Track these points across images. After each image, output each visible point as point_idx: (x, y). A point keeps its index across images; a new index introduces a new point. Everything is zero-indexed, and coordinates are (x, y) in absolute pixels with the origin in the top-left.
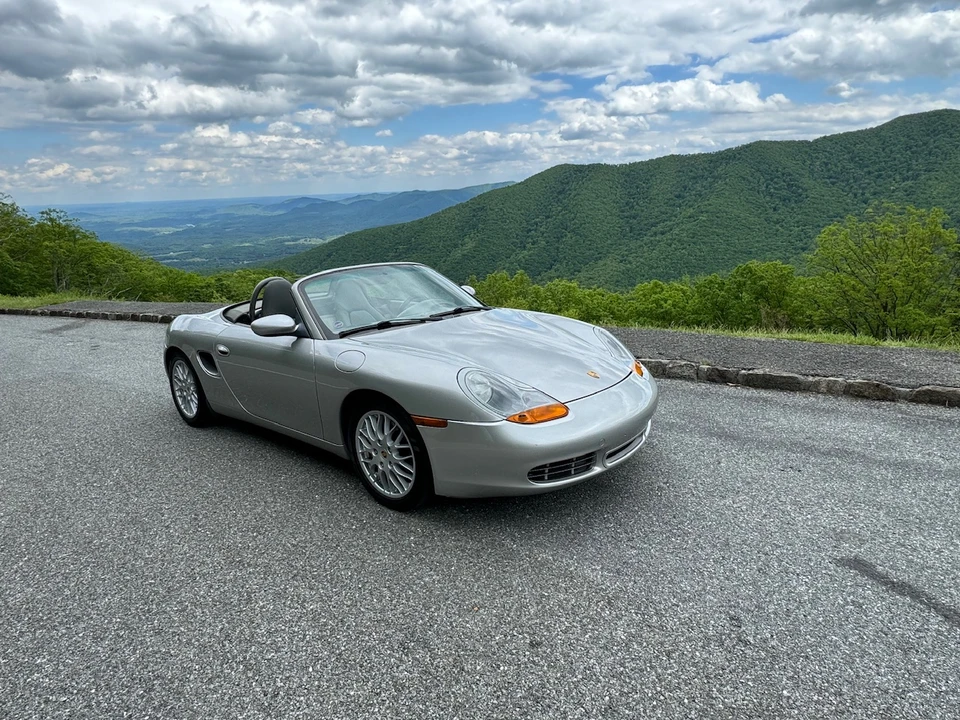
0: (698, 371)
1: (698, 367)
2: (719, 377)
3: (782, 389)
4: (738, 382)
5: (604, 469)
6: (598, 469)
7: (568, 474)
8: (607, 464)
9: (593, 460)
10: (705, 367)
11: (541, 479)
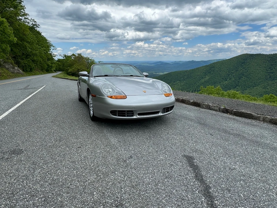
0: (220, 108)
1: (220, 107)
2: (226, 111)
3: (246, 118)
4: (232, 114)
5: (137, 117)
6: (135, 117)
7: (125, 116)
8: (138, 116)
9: (133, 113)
10: (222, 107)
11: (116, 115)
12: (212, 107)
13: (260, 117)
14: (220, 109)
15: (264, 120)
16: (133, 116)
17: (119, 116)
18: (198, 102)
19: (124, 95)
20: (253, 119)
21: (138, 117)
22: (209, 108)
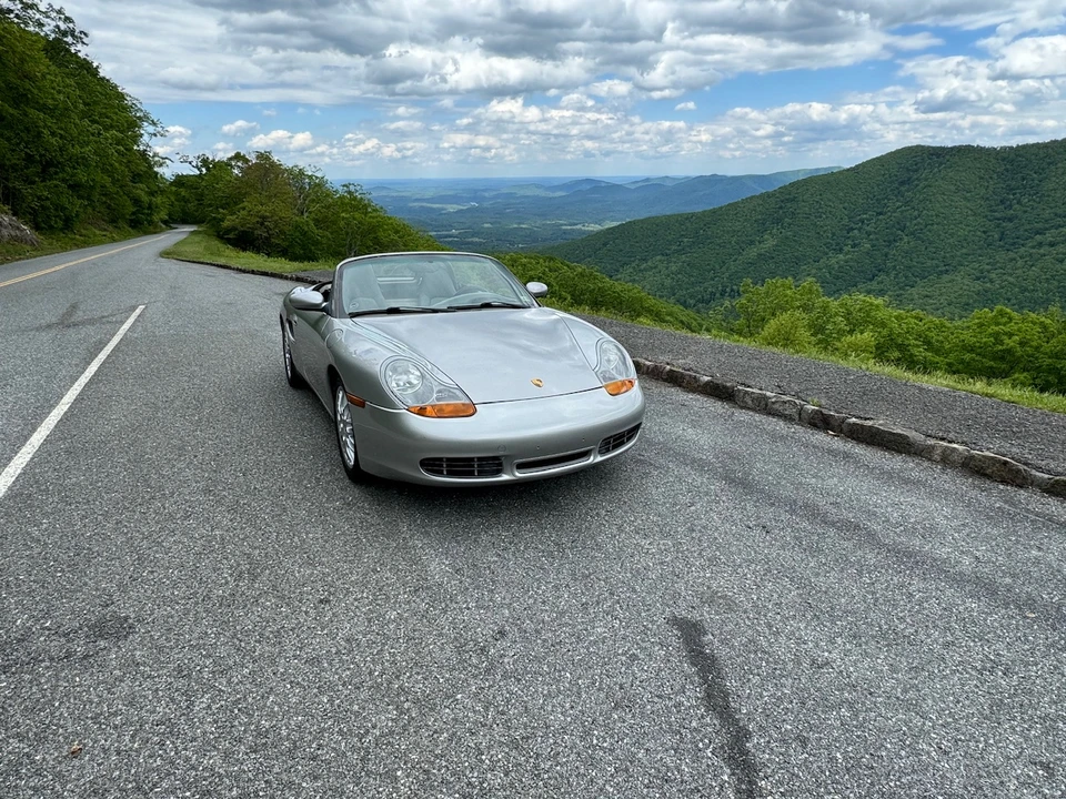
0: (801, 410)
1: (802, 406)
3: (888, 448)
4: (841, 431)
5: (513, 478)
6: (505, 477)
7: (471, 474)
8: (517, 474)
9: (501, 464)
10: (810, 407)
11: (440, 473)
12: (776, 406)
13: (933, 447)
14: (803, 415)
15: (946, 460)
16: (498, 472)
17: (450, 474)
18: (728, 384)
19: (468, 402)
20: (909, 453)
21: (519, 475)
22: (763, 407)
